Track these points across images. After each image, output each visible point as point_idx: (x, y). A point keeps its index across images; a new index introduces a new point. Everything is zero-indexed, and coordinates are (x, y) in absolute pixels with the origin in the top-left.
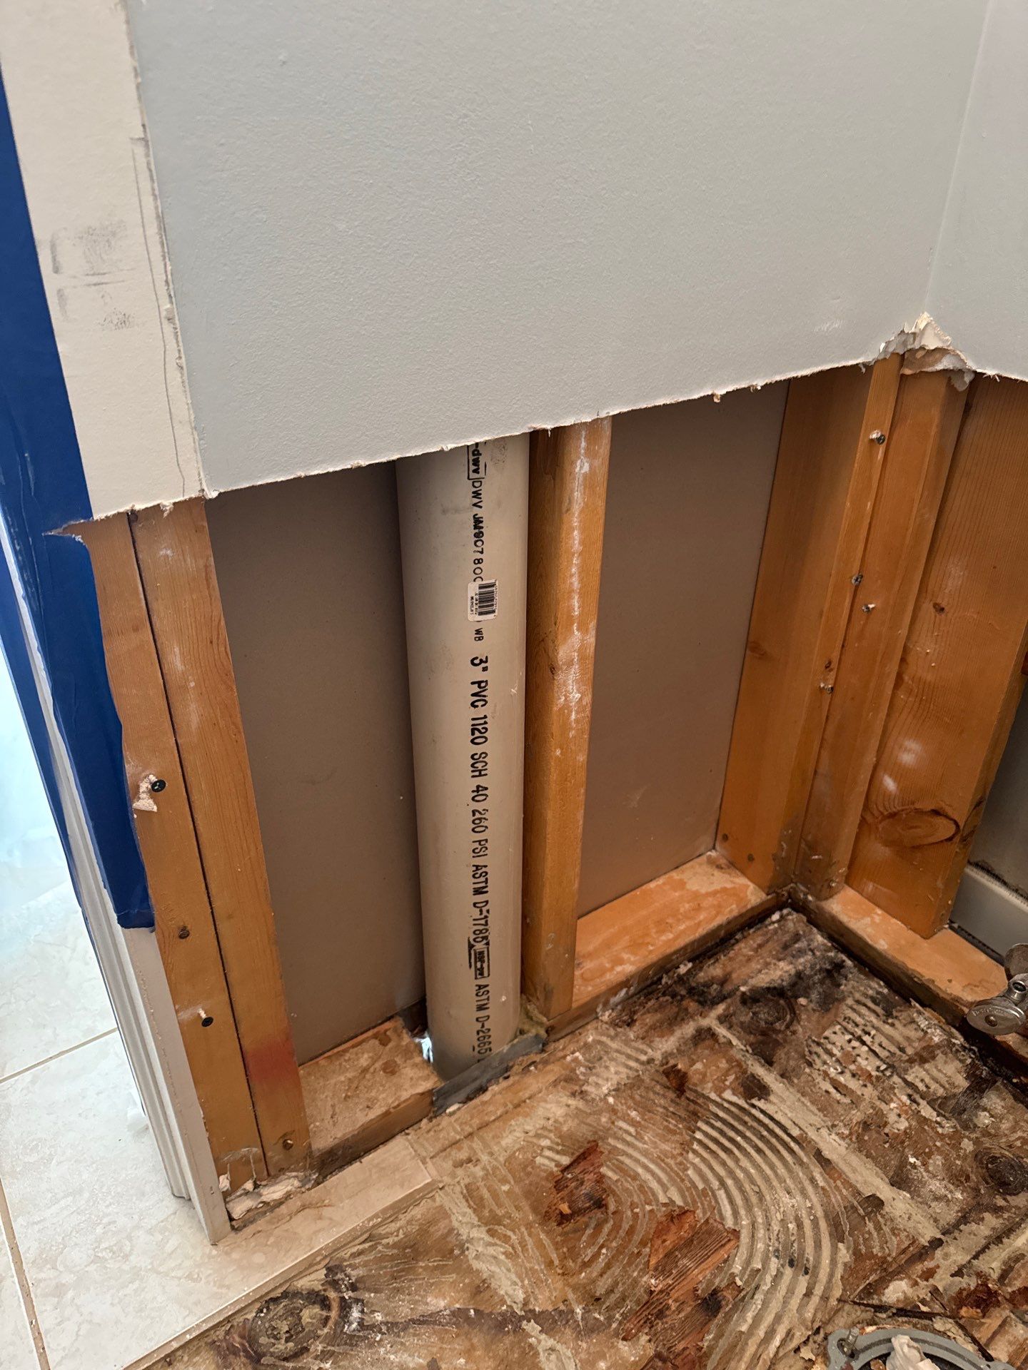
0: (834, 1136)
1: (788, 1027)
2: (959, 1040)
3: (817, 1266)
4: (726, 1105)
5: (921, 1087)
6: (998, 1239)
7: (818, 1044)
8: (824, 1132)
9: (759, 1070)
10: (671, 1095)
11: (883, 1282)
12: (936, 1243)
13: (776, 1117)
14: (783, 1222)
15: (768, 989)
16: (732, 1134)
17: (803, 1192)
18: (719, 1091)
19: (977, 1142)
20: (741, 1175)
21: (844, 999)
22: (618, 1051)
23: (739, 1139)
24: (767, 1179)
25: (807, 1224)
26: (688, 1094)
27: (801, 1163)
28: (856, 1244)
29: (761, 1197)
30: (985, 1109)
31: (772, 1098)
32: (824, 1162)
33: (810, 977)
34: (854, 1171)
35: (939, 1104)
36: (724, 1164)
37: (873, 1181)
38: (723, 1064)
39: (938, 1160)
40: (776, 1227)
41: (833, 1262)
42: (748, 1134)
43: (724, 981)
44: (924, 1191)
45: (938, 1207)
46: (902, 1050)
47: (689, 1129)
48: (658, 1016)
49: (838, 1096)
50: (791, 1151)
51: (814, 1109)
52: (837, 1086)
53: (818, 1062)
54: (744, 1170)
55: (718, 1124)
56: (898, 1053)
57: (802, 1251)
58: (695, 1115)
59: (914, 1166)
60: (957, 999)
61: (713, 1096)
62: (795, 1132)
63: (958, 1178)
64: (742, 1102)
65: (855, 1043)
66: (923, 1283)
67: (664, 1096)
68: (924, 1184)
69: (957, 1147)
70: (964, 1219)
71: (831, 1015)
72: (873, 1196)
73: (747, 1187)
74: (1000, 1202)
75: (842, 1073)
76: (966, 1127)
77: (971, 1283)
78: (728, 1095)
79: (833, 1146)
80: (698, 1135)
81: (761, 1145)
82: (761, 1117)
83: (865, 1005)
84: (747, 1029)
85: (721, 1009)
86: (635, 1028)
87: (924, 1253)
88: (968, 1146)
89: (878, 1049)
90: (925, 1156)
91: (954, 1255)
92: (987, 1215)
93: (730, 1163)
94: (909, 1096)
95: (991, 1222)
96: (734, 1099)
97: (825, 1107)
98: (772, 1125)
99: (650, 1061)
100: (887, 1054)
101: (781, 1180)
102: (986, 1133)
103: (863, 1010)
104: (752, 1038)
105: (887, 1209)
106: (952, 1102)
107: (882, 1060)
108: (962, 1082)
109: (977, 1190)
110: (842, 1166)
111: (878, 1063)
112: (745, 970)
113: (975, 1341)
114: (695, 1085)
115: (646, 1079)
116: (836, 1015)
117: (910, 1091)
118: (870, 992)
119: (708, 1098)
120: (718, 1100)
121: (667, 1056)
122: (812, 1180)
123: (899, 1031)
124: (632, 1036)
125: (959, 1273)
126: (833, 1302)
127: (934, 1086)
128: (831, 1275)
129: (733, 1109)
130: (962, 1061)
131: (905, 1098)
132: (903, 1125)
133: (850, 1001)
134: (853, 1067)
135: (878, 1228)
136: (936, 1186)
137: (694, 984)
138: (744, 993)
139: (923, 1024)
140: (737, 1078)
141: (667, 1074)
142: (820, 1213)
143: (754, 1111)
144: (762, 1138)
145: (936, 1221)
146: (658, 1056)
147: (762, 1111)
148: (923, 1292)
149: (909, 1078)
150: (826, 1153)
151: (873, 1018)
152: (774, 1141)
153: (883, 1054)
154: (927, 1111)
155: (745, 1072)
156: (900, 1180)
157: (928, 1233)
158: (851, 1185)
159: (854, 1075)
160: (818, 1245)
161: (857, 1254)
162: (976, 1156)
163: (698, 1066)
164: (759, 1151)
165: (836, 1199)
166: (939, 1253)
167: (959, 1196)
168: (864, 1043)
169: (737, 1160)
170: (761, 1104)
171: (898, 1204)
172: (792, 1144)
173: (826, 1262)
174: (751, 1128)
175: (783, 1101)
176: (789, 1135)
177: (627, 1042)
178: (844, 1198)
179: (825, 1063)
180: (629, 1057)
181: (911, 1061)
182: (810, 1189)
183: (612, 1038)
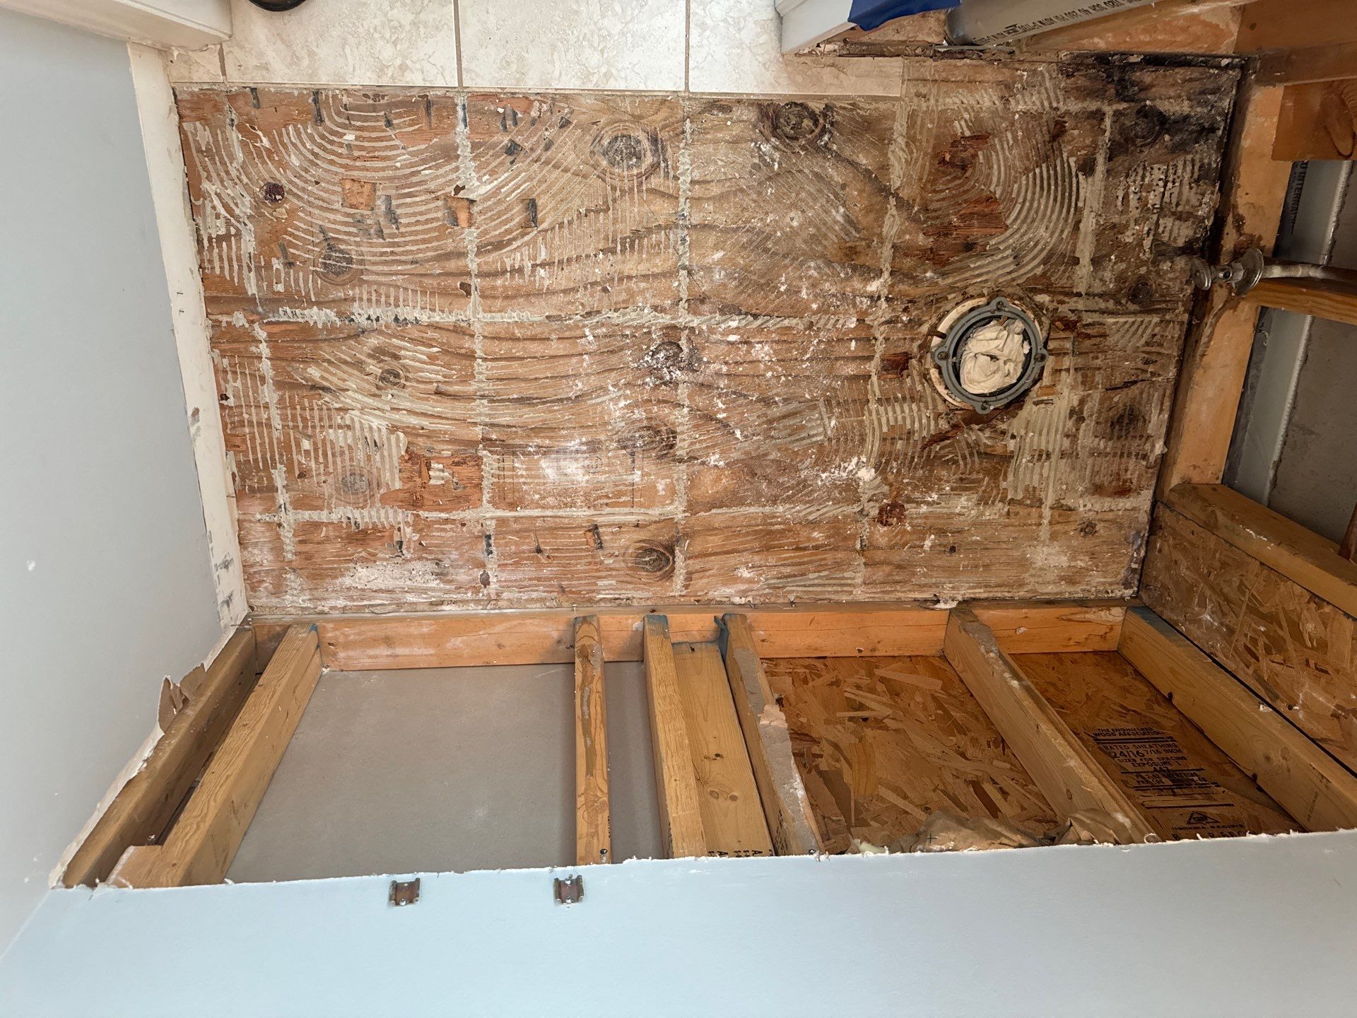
0: (1094, 221)
1: (1141, 146)
2: (1208, 223)
3: (1024, 266)
4: (1066, 165)
5: (1161, 230)
6: (1103, 312)
7: (1145, 168)
8: (1093, 214)
9: (1100, 159)
10: (1047, 138)
11: (1041, 291)
12: (1079, 295)
13: (1081, 190)
14: (1030, 239)
15: (1161, 113)
16: (1052, 182)
17: (1053, 233)
18: (1071, 154)
19: (1149, 272)
20: (1035, 205)
21: (1188, 153)
22: (1046, 89)
23: (1053, 187)
24: (1044, 215)
25: (1039, 247)
26: (1055, 144)
27: (1066, 220)
28: (1049, 270)
29: (1033, 221)
30: (1172, 262)
31: (1090, 179)
32: (1076, 228)
33: (1191, 124)
34: (1084, 242)
35: (1157, 243)
36: (1034, 193)
37: (1085, 251)
38: (1088, 142)
39: (1123, 266)
40: (1025, 238)
41: (1032, 269)
42: (1059, 188)
43: (1145, 88)
44: (1100, 273)
45: (1097, 284)
46: (1177, 205)
47: (1037, 162)
48: (1088, 83)
49: (1119, 203)
50: (1068, 211)
51: (1102, 200)
52: (1126, 197)
53: (1132, 178)
54: (1039, 204)
55: (1052, 172)
56: (1174, 205)
57: (1025, 256)
58: (1046, 158)
59: (1110, 260)
60: (1235, 207)
61: (1065, 155)
62: (1080, 204)
63: (1120, 278)
64: (1074, 170)
65: (1161, 183)
66: (1055, 304)
67: (1043, 136)
68: (1104, 270)
69: (1138, 267)
70: (1101, 296)
71: (1169, 157)
72: (1078, 259)
73: (1032, 212)
74: (1123, 301)
75: (1136, 193)
76: (1153, 263)
77: (1073, 317)
78: (1072, 160)
79: (1089, 224)
80: (1037, 171)
81: (1059, 198)
82: (1074, 185)
83: (1193, 166)
84: (1123, 131)
85: (1122, 106)
86: (1068, 81)
87: (1070, 294)
88: (1143, 270)
89: (1167, 194)
90: (1120, 259)
91: (1080, 304)
92: (1112, 302)
93: (1037, 195)
94: (1150, 229)
95: (1111, 304)
96: (1073, 164)
97: (1107, 203)
98: (1074, 193)
99: (1057, 109)
100: (1168, 200)
101: (1050, 221)
102: (1158, 273)
103: (1189, 168)
104: (1118, 137)
105: (1077, 267)
106: (1164, 247)
107: (1162, 202)
108: (1181, 243)
109: (1122, 289)
110: (1081, 237)
111: (1158, 202)
112: (1163, 91)
113: (1049, 334)
114: (1064, 142)
115: (1045, 118)
116: (1173, 159)
117: (1153, 227)
118: (1206, 161)
119: (1061, 154)
120: (1065, 159)
121: (1068, 113)
122: (1062, 231)
123: (1189, 194)
124: (1063, 85)
125: (1073, 311)
126: (1015, 283)
127: (1167, 234)
128: (1025, 274)
129: (1066, 170)
130: (1195, 233)
131: (1146, 229)
132: (1129, 240)
133: (1189, 157)
134: (1144, 194)
135: (1064, 272)
136: (1108, 275)
137: (1127, 77)
138: (1146, 105)
139: (1206, 199)
140: (1086, 154)
141: (1057, 123)
142: (1048, 248)
143: (1074, 180)
144: (1063, 195)
145: (1090, 287)
146: (1063, 108)
147: (1078, 183)
148: (1051, 307)
149: (1161, 221)
150: (1081, 225)
151: (1187, 176)
152: (1067, 201)
153: (1167, 199)
154: (1147, 243)
155: (1094, 154)
156: (1096, 262)
157: (1081, 288)
158: (1075, 247)
159: (1139, 199)
160: (1034, 258)
161: (1044, 274)
162: (1141, 276)
163: (1076, 132)
164: (1055, 200)
165: (1062, 247)
166: (1075, 299)
167: (1111, 286)
168: (1165, 186)
169: (1041, 196)
170: (1081, 177)
171: (1085, 268)
172: (1072, 210)
173: (1029, 267)
174: (1063, 185)
175: (1093, 185)
176: (1076, 204)
177: (1056, 87)
178: (1066, 249)
179: (1134, 182)
180: (1049, 97)
181: (1174, 214)
182: (1056, 235)
183: (1051, 78)
